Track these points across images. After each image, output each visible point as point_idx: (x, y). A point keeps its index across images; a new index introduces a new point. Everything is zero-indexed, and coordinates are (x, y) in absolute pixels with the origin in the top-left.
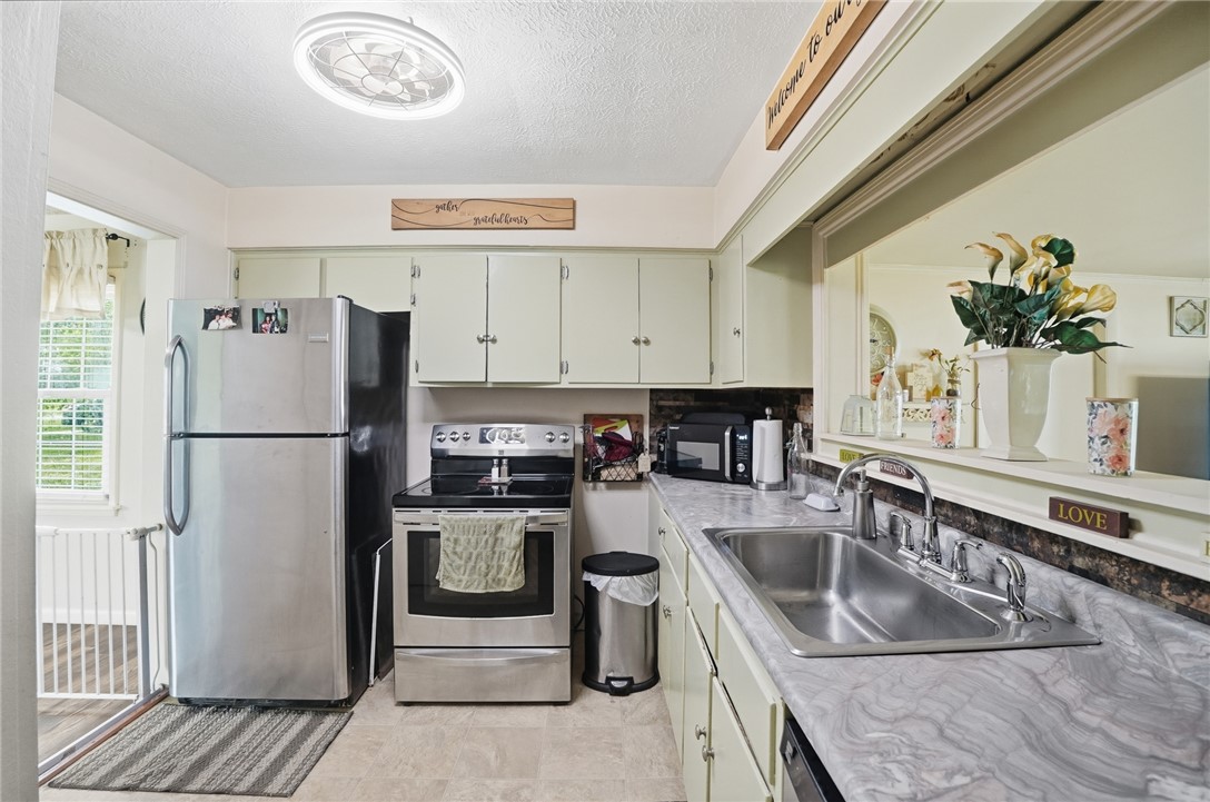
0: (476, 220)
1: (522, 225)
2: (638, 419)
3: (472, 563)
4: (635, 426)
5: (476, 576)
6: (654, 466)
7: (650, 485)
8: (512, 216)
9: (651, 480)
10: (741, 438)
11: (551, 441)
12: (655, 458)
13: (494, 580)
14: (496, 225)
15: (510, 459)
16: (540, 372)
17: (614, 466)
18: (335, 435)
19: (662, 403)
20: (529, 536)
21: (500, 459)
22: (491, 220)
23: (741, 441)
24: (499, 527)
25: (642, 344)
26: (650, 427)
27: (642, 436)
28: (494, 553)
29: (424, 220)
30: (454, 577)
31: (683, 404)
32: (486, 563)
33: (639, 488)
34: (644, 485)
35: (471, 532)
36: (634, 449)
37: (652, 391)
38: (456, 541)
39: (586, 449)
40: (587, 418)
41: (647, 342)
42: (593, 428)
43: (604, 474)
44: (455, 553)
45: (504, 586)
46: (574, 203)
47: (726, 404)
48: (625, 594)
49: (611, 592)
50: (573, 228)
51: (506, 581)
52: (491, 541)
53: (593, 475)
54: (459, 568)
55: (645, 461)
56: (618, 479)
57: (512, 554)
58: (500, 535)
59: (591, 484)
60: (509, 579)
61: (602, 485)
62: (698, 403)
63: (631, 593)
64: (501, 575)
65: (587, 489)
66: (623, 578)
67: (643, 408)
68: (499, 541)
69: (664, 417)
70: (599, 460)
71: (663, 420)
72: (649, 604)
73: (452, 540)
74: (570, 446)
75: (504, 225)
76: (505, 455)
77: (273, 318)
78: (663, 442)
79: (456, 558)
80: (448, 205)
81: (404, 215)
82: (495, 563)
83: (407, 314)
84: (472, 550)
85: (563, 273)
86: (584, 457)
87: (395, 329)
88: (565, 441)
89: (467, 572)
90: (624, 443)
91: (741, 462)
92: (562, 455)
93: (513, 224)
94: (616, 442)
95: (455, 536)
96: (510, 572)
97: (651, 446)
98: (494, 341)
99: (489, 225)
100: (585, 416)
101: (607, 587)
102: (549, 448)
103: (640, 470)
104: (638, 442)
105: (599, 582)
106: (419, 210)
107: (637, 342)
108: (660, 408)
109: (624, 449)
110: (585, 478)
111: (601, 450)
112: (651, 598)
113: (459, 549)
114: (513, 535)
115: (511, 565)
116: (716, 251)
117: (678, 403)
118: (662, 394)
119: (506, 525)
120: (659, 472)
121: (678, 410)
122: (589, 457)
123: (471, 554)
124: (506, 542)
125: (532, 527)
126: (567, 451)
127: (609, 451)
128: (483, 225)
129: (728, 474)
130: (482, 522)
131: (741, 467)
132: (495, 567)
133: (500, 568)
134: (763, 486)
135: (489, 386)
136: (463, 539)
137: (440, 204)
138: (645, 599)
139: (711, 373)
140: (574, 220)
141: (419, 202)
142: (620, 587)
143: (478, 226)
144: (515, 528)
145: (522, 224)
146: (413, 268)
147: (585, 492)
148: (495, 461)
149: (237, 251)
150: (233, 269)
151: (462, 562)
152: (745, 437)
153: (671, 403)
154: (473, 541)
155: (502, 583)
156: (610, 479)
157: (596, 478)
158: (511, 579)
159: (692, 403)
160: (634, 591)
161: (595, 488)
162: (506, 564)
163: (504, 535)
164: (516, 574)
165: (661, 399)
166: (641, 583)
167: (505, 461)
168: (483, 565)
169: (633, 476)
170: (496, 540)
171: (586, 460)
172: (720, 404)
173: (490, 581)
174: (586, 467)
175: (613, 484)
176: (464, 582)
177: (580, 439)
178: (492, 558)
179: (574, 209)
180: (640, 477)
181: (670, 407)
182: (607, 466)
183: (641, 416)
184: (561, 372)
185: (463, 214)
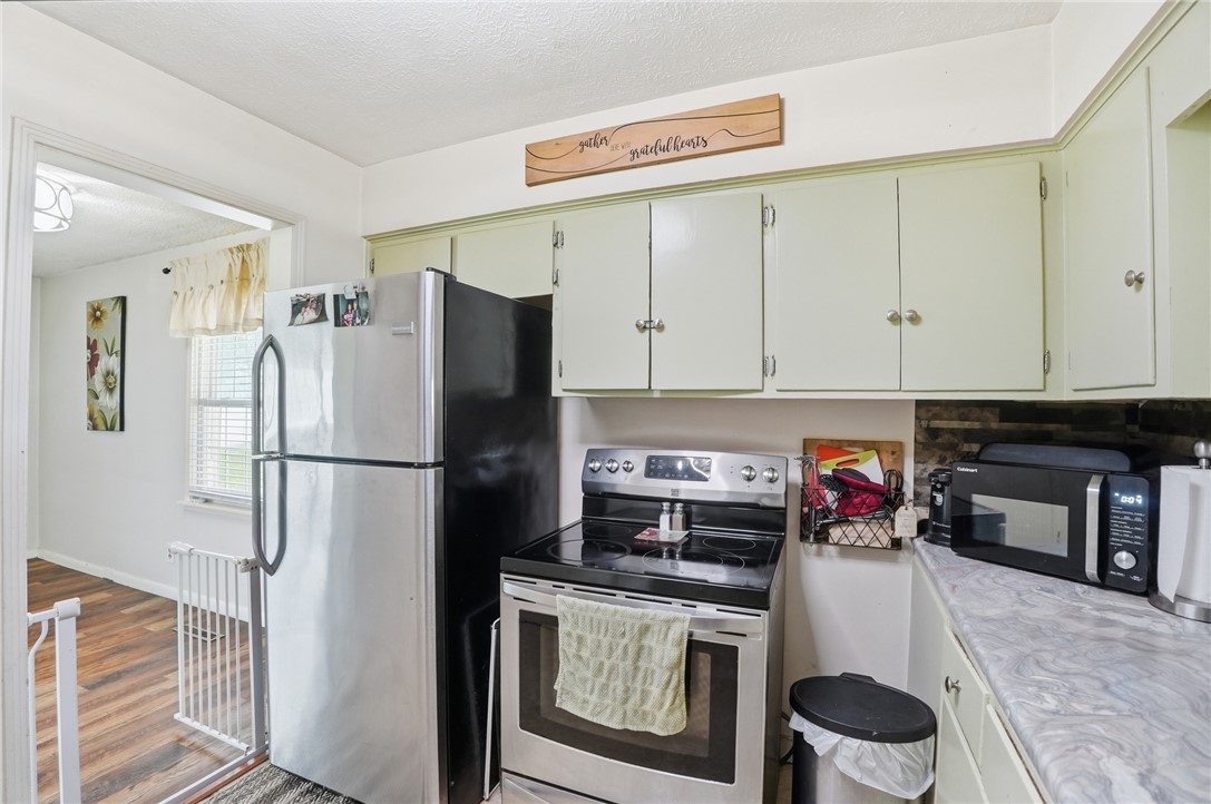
0: (633, 153)
1: (700, 150)
2: (896, 449)
3: (602, 679)
4: (888, 459)
5: (608, 701)
6: (922, 527)
7: (915, 556)
8: (685, 138)
9: (915, 550)
10: (1127, 500)
11: (749, 479)
12: (925, 513)
13: (636, 712)
14: (662, 156)
15: (687, 503)
16: (732, 374)
17: (851, 523)
18: (423, 466)
19: (936, 424)
20: (693, 647)
21: (673, 502)
22: (654, 150)
23: (1126, 508)
24: (645, 629)
25: (906, 324)
26: (916, 462)
27: (900, 477)
28: (636, 669)
29: (566, 166)
30: (575, 695)
31: (977, 425)
32: (625, 682)
33: (894, 560)
34: (903, 555)
35: (603, 630)
36: (887, 500)
37: (919, 404)
38: (580, 639)
39: (806, 495)
40: (807, 444)
41: (915, 319)
42: (818, 461)
43: (835, 533)
44: (580, 658)
45: (652, 724)
46: (781, 102)
47: (1065, 426)
48: (871, 773)
49: (841, 763)
50: (780, 142)
51: (654, 717)
52: (632, 650)
53: (816, 533)
54: (584, 681)
55: (906, 520)
56: (860, 543)
57: (665, 678)
58: (646, 642)
59: (815, 546)
60: (661, 715)
61: (831, 549)
62: (1007, 426)
63: (879, 772)
64: (647, 707)
65: (807, 553)
66: (866, 744)
67: (905, 431)
68: (646, 651)
69: (943, 447)
70: (826, 512)
71: (940, 452)
72: (914, 795)
73: (574, 636)
74: (779, 488)
75: (673, 154)
76: (682, 496)
77: (355, 305)
78: (941, 491)
79: (580, 664)
80: (596, 140)
81: (540, 165)
82: (638, 685)
83: (550, 297)
84: (603, 659)
85: (766, 216)
86: (802, 506)
87: (533, 320)
88: (772, 481)
89: (596, 691)
90: (870, 488)
91: (1126, 548)
92: (766, 502)
93: (686, 151)
94: (858, 487)
95: (579, 632)
96: (662, 705)
97: (917, 495)
98: (660, 328)
99: (652, 157)
100: (805, 440)
101: (834, 750)
102: (747, 490)
103: (897, 534)
104: (893, 486)
105: (821, 740)
106: (558, 152)
107: (895, 319)
108: (933, 433)
109: (870, 499)
110: (803, 538)
111: (831, 497)
112: (919, 785)
113: (585, 653)
114: (668, 646)
115: (663, 694)
116: (1053, 145)
117: (967, 425)
118: (936, 409)
119: (656, 628)
120: (932, 541)
121: (969, 436)
122: (810, 505)
123: (602, 664)
124: (656, 656)
125: (701, 635)
126: (774, 497)
127: (844, 499)
128: (643, 159)
129: (1091, 567)
130: (618, 617)
131: (1124, 560)
132: (639, 692)
133: (645, 694)
134: (1190, 610)
135: (656, 395)
136: (590, 638)
137: (585, 139)
138: (906, 785)
139: (1046, 372)
140: (781, 128)
141: (557, 143)
142: (857, 760)
143: (637, 161)
144: (670, 637)
145: (699, 148)
146: (556, 234)
147: (804, 557)
148: (666, 505)
149: (372, 239)
150: (369, 260)
151: (589, 674)
152: (1139, 500)
153: (955, 424)
154: (605, 642)
155: (650, 718)
156: (845, 542)
157: (822, 537)
158: (664, 716)
159: (994, 425)
160: (885, 769)
161: (819, 554)
162: (655, 691)
163: (653, 644)
164: (671, 711)
165: (936, 417)
166: (902, 759)
167: (679, 506)
168: (619, 684)
169: (885, 541)
170: (640, 649)
171: (806, 510)
172: (1051, 427)
173: (630, 714)
174: (805, 521)
175: (848, 550)
176: (591, 707)
177: (796, 475)
178: (634, 677)
179: (781, 110)
180: (897, 544)
181: (952, 431)
182: (838, 522)
183: (901, 445)
184: (764, 373)
185: (615, 148)
